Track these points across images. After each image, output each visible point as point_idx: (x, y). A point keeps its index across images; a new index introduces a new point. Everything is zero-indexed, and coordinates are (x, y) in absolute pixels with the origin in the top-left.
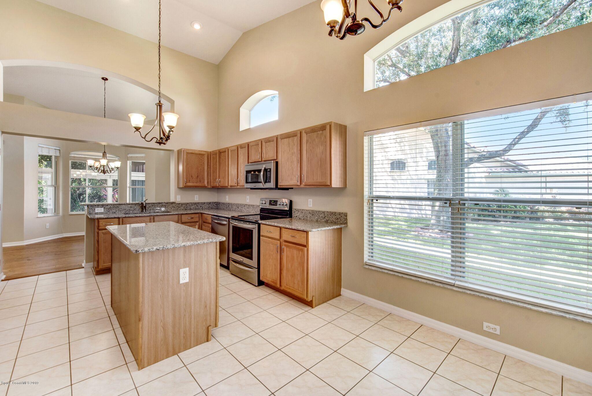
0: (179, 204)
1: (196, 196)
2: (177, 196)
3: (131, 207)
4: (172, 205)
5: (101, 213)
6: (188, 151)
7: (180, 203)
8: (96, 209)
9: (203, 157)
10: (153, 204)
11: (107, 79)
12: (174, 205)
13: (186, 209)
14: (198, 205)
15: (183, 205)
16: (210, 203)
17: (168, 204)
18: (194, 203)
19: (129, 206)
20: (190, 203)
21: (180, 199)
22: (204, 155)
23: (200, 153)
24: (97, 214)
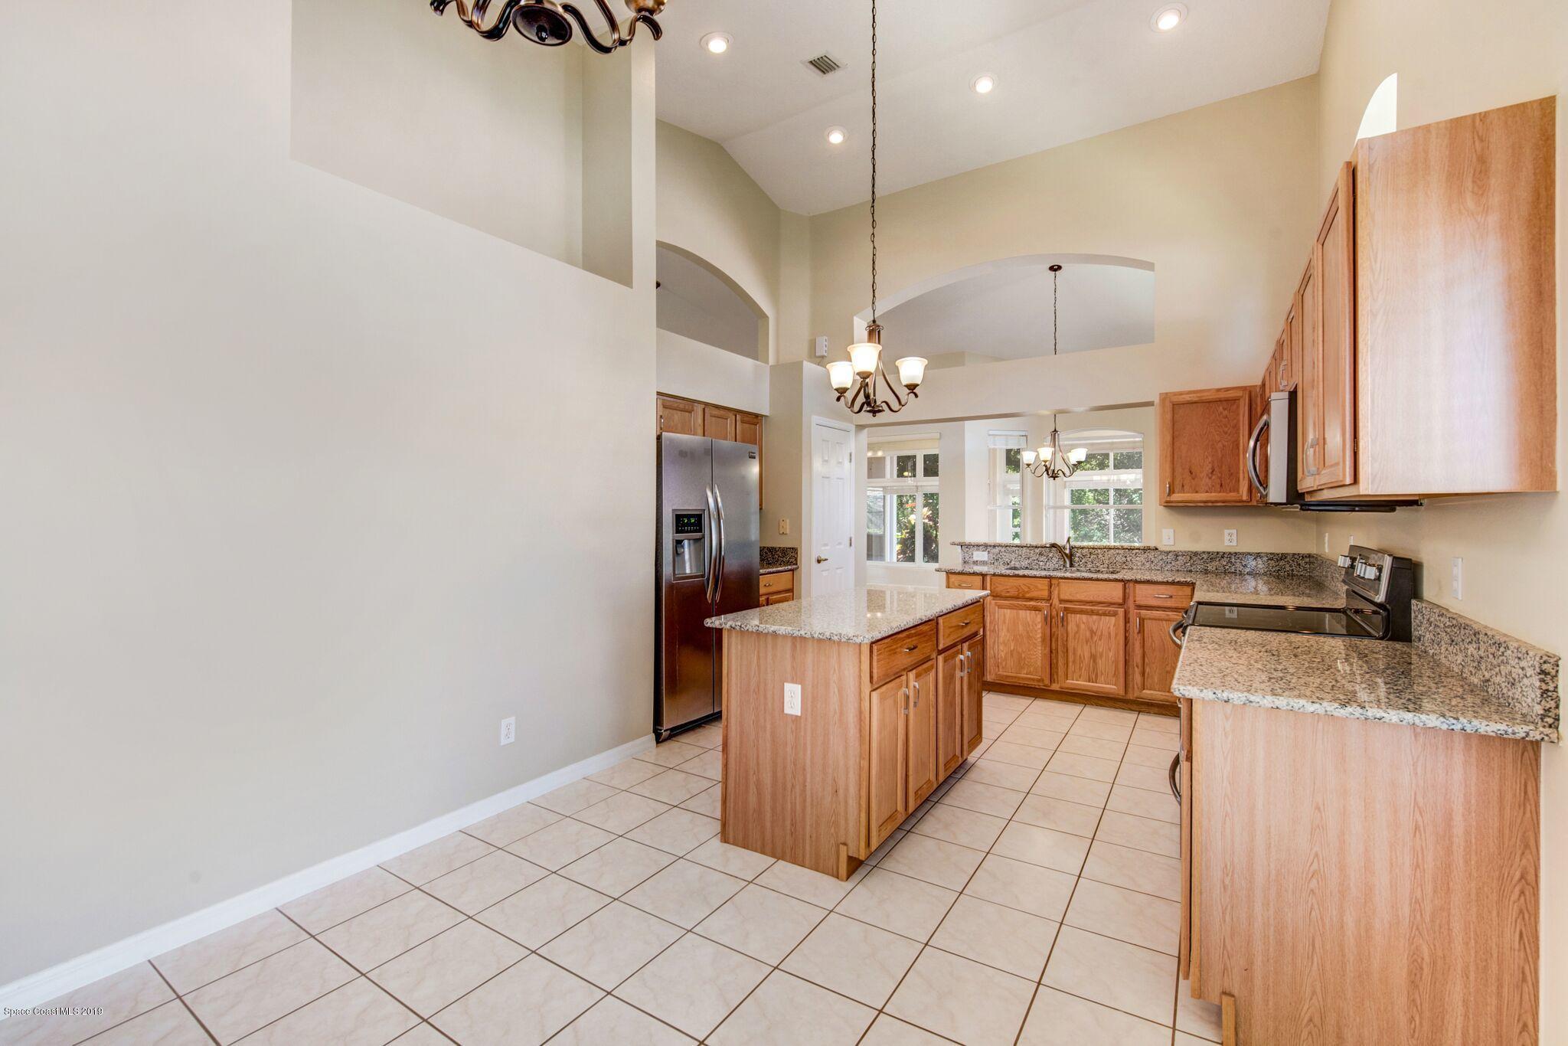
0: (1168, 553)
1: (1226, 532)
2: (1164, 530)
3: (1041, 554)
4: (1145, 555)
5: (984, 563)
6: (1175, 399)
7: (1170, 552)
8: (975, 553)
9: (1235, 407)
10: (1093, 549)
11: (1059, 268)
12: (1151, 555)
13: (1191, 571)
14: (1233, 560)
15: (1180, 558)
16: (1283, 557)
17: (1134, 552)
18: (1218, 553)
19: (1037, 551)
20: (1204, 552)
21: (1172, 539)
22: (1235, 400)
23: (1222, 395)
24: (976, 563)
